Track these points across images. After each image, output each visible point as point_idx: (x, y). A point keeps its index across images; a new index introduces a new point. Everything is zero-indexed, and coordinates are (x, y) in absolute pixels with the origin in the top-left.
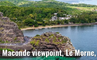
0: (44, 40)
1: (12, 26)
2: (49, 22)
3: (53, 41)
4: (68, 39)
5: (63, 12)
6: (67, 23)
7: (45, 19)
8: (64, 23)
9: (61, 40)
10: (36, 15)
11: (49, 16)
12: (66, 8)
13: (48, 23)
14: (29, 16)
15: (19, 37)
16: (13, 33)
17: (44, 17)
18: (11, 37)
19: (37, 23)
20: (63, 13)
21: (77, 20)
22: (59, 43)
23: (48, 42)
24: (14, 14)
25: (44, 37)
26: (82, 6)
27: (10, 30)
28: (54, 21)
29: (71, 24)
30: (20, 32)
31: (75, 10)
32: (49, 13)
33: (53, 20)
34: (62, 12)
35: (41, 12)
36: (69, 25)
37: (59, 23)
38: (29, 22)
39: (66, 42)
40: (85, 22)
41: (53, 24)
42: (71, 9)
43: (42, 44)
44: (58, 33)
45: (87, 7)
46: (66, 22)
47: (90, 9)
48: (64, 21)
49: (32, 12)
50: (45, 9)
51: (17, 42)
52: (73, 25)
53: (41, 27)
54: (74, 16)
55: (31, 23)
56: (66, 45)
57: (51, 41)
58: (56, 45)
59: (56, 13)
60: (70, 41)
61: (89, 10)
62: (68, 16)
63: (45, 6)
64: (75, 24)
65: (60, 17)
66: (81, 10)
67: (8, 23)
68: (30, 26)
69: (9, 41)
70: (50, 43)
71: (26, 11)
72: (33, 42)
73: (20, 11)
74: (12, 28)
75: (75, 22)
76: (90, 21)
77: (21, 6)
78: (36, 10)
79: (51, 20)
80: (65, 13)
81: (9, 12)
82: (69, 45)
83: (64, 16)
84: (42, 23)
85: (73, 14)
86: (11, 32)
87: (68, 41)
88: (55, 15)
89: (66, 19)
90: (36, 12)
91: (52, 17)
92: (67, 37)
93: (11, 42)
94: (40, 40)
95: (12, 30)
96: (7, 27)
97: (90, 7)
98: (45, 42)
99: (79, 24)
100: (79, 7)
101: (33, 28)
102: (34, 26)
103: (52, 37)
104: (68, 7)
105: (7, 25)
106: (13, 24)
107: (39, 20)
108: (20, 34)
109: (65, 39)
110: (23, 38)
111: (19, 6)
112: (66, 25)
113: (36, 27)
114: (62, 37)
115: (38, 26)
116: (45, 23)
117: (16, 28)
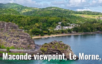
0: (51, 47)
1: (26, 36)
2: (54, 31)
3: (58, 48)
4: (69, 46)
5: (67, 21)
6: (71, 32)
7: (50, 28)
8: (67, 32)
9: (63, 47)
10: (41, 24)
11: (53, 26)
12: (70, 16)
13: (52, 32)
14: (35, 26)
15: (31, 45)
16: (27, 42)
17: (49, 26)
18: (25, 45)
19: (43, 32)
20: (67, 23)
21: (80, 29)
22: (62, 49)
23: (54, 48)
24: (21, 23)
25: (51, 45)
26: (86, 13)
27: (24, 39)
28: (59, 30)
29: (74, 33)
30: (32, 41)
31: (80, 19)
32: (53, 22)
33: (57, 30)
34: (65, 21)
35: (46, 21)
36: (72, 34)
37: (63, 32)
38: (35, 31)
39: (67, 48)
40: (87, 31)
41: (57, 33)
42: (75, 17)
43: (49, 50)
44: (62, 42)
45: (92, 14)
46: (69, 31)
47: (94, 16)
48: (68, 30)
49: (37, 21)
50: (50, 18)
51: (30, 48)
52: (76, 34)
53: (46, 36)
54: (77, 25)
55: (37, 32)
56: (67, 51)
57: (56, 48)
58: (60, 51)
59: (60, 22)
60: (70, 48)
61: (93, 18)
62: (71, 25)
63: (49, 14)
64: (77, 33)
65: (64, 26)
66: (85, 18)
67: (23, 34)
68: (37, 35)
69: (24, 48)
70: (55, 49)
71: (32, 20)
72: (43, 48)
73: (26, 20)
74: (26, 38)
75: (77, 31)
76: (92, 30)
77: (25, 13)
78: (41, 19)
79: (55, 29)
80: (69, 23)
81: (15, 21)
82: (69, 51)
83: (68, 25)
84: (47, 32)
85: (77, 22)
86: (25, 41)
87: (69, 48)
88: (59, 24)
89: (70, 28)
90: (42, 21)
91: (56, 26)
92: (68, 45)
93: (26, 49)
94: (48, 47)
95: (26, 39)
96: (22, 37)
97: (94, 14)
98: (51, 48)
99: (81, 33)
100: (83, 15)
101: (40, 37)
102: (40, 35)
103: (57, 45)
104: (72, 15)
105: (22, 35)
106: (27, 34)
107: (44, 30)
108: (32, 42)
109: (66, 46)
110: (34, 45)
111: (23, 13)
112: (69, 34)
113: (42, 36)
114: (64, 45)
115: (44, 35)
116: (50, 33)
117: (29, 38)
